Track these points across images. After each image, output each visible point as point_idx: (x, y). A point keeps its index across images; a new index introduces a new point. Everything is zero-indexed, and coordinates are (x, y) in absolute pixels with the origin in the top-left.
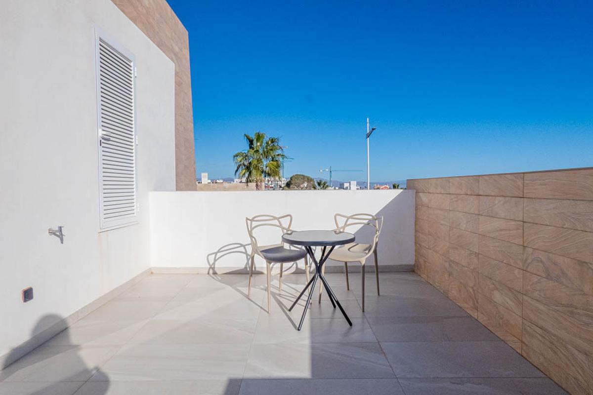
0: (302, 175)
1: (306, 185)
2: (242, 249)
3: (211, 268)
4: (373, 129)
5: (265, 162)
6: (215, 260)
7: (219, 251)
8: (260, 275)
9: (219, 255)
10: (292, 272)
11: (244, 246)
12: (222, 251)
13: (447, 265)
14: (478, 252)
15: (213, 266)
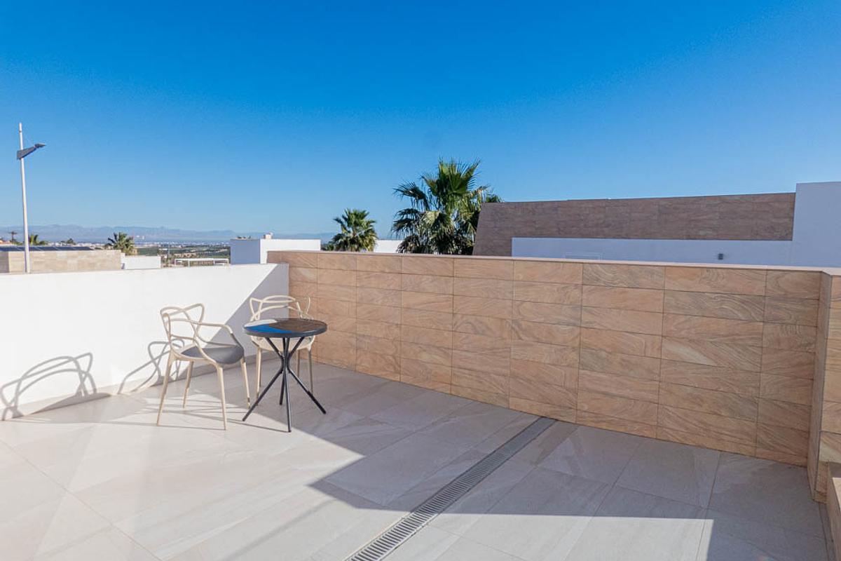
2: (72, 365)
3: (9, 408)
4: (38, 146)
6: (18, 393)
7: (25, 376)
8: (106, 399)
9: (25, 383)
10: (152, 384)
11: (75, 360)
12: (31, 376)
13: (354, 341)
14: (399, 323)
15: (13, 405)
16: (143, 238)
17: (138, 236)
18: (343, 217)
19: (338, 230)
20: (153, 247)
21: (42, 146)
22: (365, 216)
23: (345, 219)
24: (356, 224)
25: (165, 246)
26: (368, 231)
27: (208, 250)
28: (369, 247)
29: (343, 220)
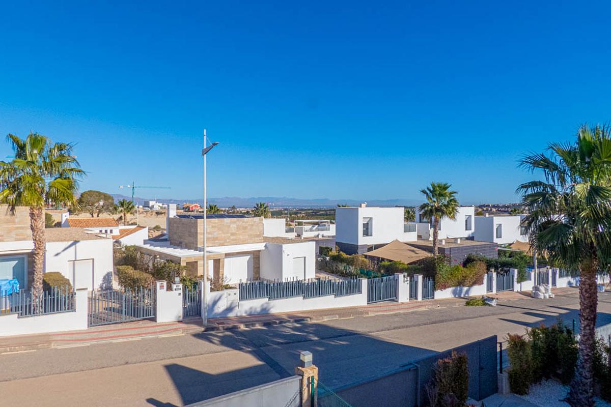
0: (97, 192)
1: (101, 203)
4: (214, 144)
5: (48, 180)
16: (273, 205)
17: (270, 204)
18: (428, 189)
19: (424, 199)
20: (279, 210)
21: (217, 144)
22: (447, 187)
23: (429, 190)
24: (441, 195)
25: (286, 210)
26: (451, 201)
27: (312, 213)
28: (452, 215)
29: (428, 192)
